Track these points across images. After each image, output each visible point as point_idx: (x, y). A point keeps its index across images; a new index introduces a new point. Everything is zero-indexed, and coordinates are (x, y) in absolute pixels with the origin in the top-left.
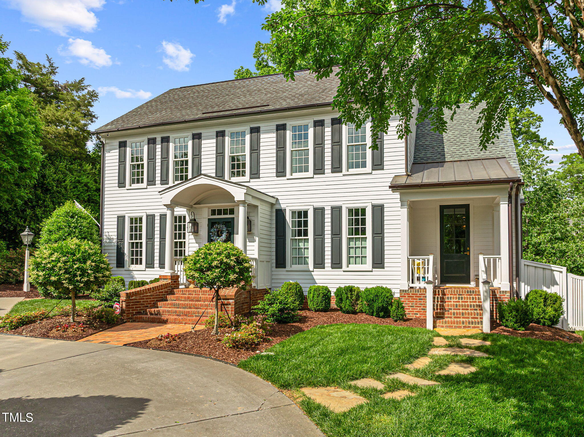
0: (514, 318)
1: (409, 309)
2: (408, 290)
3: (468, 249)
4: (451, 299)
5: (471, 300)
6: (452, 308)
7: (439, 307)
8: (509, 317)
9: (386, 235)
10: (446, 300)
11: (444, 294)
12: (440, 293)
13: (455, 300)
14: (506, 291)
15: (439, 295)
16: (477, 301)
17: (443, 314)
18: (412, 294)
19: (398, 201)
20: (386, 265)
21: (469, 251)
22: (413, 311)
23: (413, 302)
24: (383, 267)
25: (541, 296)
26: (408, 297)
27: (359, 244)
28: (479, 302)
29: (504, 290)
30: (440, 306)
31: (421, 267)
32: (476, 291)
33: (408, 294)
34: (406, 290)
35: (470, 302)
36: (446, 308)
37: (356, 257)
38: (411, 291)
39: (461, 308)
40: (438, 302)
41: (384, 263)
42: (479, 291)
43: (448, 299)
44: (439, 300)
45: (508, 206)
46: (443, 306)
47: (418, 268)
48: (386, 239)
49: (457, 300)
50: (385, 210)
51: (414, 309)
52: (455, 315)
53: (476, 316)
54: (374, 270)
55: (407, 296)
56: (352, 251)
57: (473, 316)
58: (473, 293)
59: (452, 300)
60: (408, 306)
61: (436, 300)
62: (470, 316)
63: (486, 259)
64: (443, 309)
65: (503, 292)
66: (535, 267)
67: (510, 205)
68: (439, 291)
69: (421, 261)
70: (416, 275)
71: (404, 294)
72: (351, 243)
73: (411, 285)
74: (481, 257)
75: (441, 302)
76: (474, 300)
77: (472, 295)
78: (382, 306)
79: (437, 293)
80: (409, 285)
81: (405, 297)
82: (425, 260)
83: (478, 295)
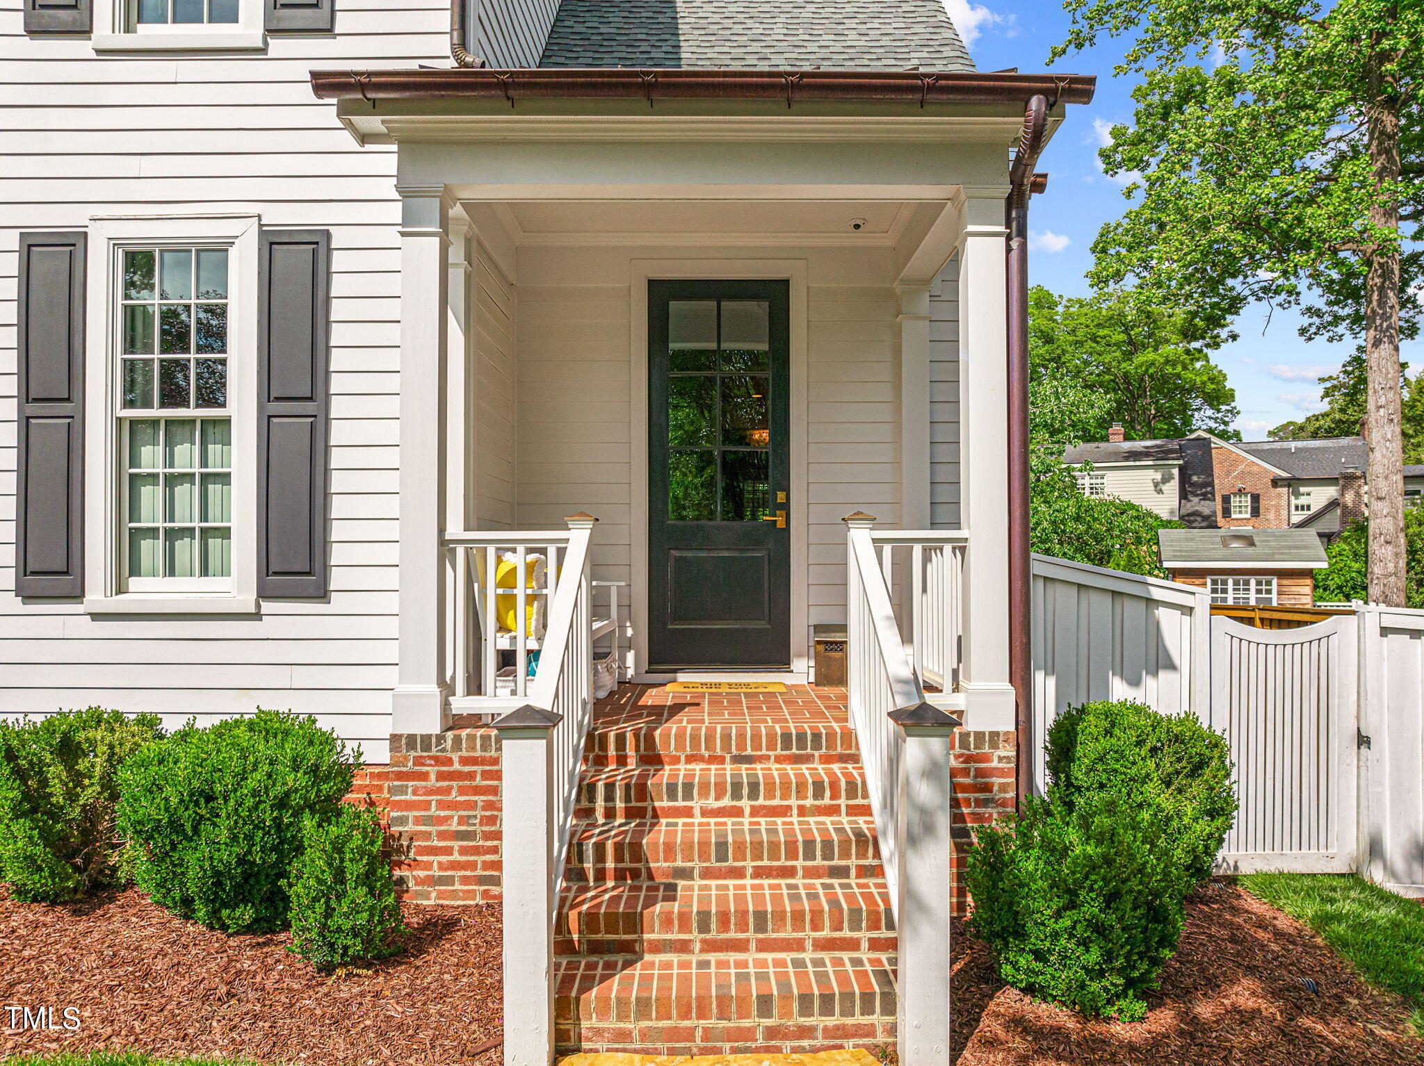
0: (1085, 943)
1: (448, 851)
2: (441, 738)
3: (781, 497)
4: (688, 795)
5: (809, 802)
6: (697, 865)
7: (610, 864)
8: (1055, 935)
9: (338, 407)
10: (662, 803)
11: (651, 759)
12: (630, 752)
13: (712, 803)
14: (994, 735)
15: (622, 761)
16: (843, 802)
17: (634, 922)
18: (465, 761)
19: (388, 188)
20: (337, 579)
21: (786, 506)
22: (472, 866)
23: (472, 805)
24: (323, 595)
25: (1140, 743)
26: (441, 776)
27: (187, 457)
28: (853, 811)
29: (987, 728)
30: (619, 858)
31: (520, 592)
32: (831, 735)
33: (438, 761)
34: (426, 739)
35: (802, 811)
36: (659, 865)
37: (172, 535)
38: (457, 740)
39: (749, 864)
40: (610, 814)
41: (326, 568)
42: (849, 737)
43: (672, 795)
44: (620, 804)
45: (1009, 250)
46: (636, 851)
47: (507, 602)
48: (338, 432)
49: (726, 802)
50: (339, 261)
51: (476, 851)
52: (713, 934)
53: (846, 933)
54: (267, 607)
55: (432, 771)
56: (152, 497)
57: (826, 933)
58: (817, 745)
59: (696, 804)
60: (442, 836)
61: (600, 804)
62: (809, 934)
63: (887, 549)
64: (635, 874)
65: (979, 736)
66: (1080, 586)
67: (1015, 244)
68: (621, 739)
69: (518, 559)
70: (495, 642)
71: (418, 761)
72: (146, 451)
73: (462, 704)
74: (860, 538)
75: (630, 813)
76: (827, 801)
77: (807, 759)
78: (241, 861)
79: (612, 752)
80: (446, 705)
81: (424, 776)
82: (543, 551)
83: (843, 759)
